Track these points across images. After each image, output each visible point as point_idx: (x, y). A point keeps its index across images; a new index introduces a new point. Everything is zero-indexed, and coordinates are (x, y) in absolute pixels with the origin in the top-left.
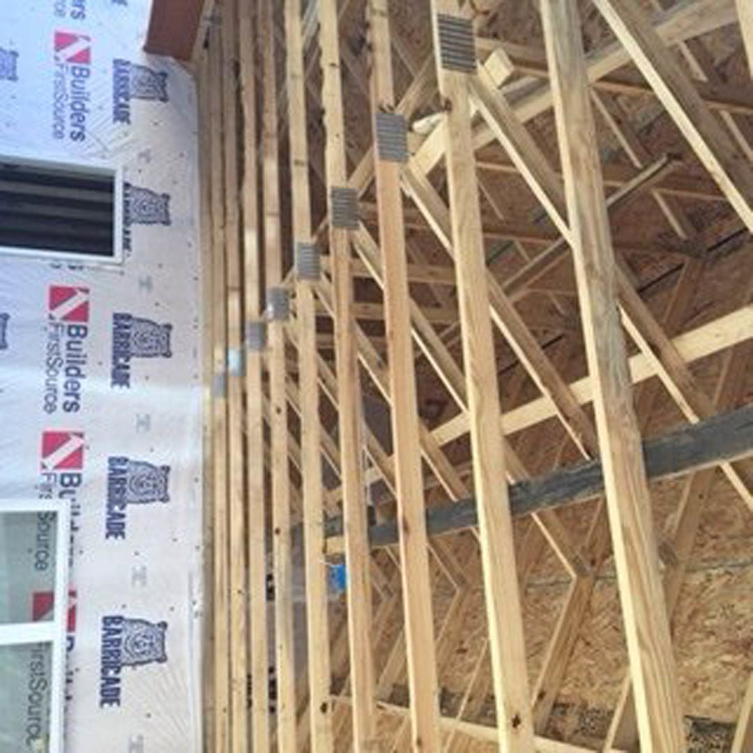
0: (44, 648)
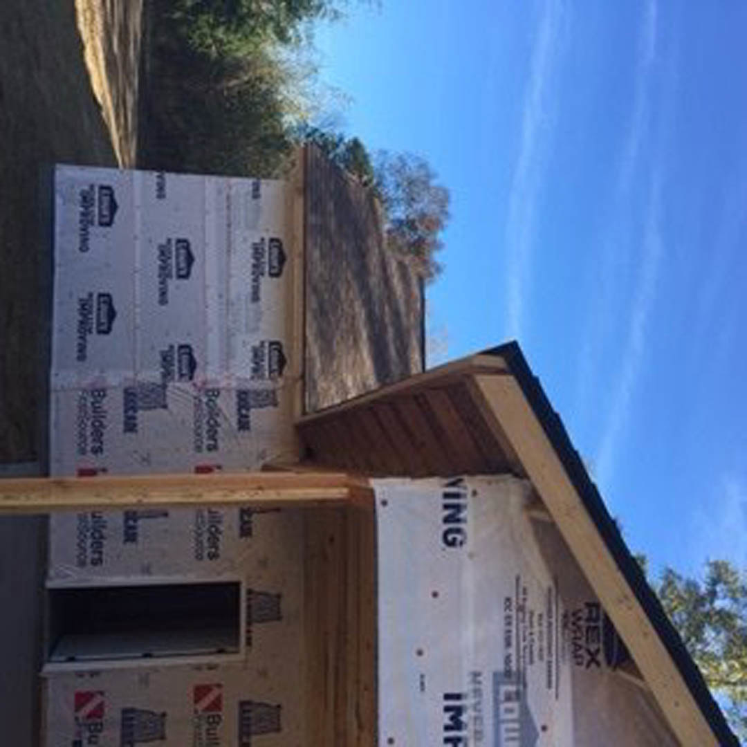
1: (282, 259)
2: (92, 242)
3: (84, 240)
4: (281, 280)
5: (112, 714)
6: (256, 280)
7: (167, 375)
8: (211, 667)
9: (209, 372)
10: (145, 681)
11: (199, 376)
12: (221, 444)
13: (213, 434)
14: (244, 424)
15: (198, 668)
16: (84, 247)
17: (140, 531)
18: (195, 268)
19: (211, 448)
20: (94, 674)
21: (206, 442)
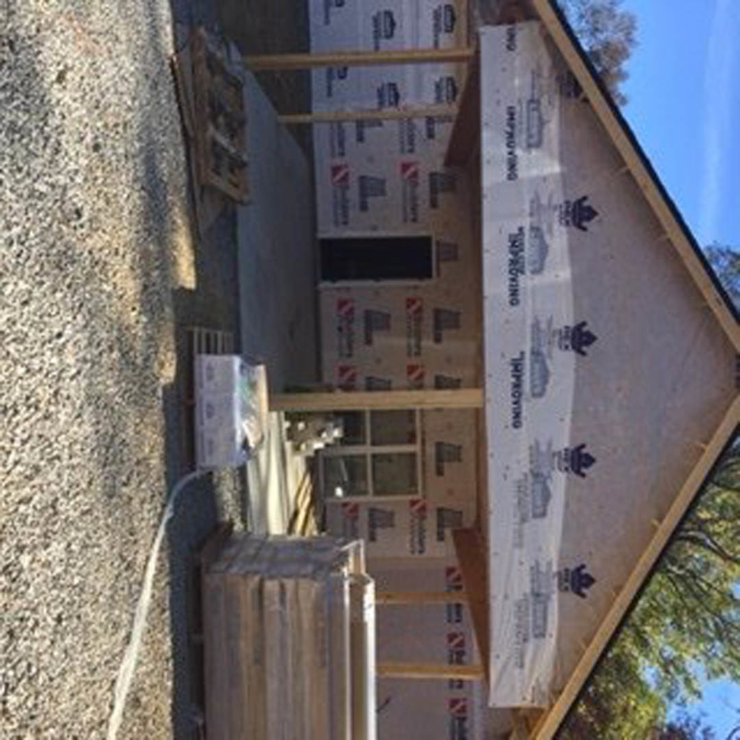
0: (413, 455)
1: (453, 19)
2: (332, 19)
3: (327, 17)
4: (452, 35)
5: (359, 313)
6: (436, 36)
7: (381, 104)
8: (416, 287)
9: (407, 101)
10: (377, 293)
11: (402, 103)
12: (417, 149)
13: (411, 143)
14: (431, 135)
15: (408, 288)
16: (327, 22)
17: (369, 205)
18: (396, 31)
19: (411, 151)
20: (348, 289)
21: (407, 147)
